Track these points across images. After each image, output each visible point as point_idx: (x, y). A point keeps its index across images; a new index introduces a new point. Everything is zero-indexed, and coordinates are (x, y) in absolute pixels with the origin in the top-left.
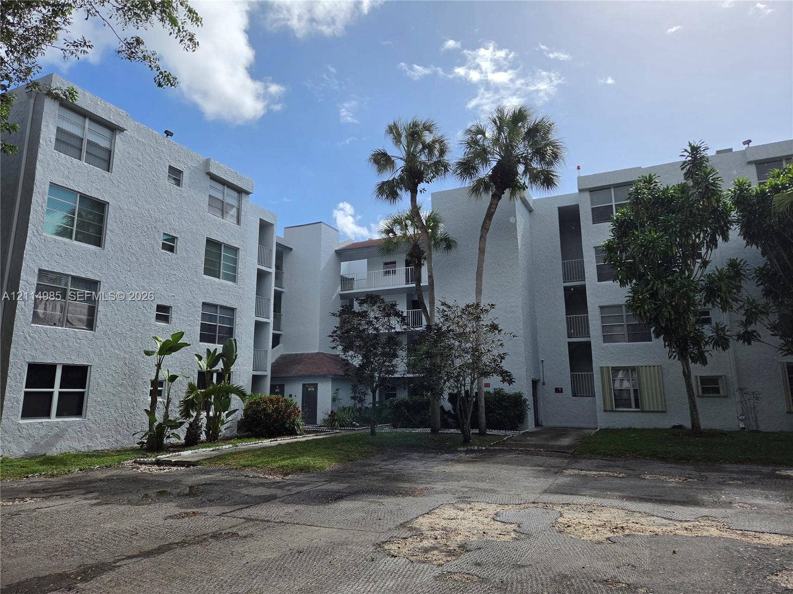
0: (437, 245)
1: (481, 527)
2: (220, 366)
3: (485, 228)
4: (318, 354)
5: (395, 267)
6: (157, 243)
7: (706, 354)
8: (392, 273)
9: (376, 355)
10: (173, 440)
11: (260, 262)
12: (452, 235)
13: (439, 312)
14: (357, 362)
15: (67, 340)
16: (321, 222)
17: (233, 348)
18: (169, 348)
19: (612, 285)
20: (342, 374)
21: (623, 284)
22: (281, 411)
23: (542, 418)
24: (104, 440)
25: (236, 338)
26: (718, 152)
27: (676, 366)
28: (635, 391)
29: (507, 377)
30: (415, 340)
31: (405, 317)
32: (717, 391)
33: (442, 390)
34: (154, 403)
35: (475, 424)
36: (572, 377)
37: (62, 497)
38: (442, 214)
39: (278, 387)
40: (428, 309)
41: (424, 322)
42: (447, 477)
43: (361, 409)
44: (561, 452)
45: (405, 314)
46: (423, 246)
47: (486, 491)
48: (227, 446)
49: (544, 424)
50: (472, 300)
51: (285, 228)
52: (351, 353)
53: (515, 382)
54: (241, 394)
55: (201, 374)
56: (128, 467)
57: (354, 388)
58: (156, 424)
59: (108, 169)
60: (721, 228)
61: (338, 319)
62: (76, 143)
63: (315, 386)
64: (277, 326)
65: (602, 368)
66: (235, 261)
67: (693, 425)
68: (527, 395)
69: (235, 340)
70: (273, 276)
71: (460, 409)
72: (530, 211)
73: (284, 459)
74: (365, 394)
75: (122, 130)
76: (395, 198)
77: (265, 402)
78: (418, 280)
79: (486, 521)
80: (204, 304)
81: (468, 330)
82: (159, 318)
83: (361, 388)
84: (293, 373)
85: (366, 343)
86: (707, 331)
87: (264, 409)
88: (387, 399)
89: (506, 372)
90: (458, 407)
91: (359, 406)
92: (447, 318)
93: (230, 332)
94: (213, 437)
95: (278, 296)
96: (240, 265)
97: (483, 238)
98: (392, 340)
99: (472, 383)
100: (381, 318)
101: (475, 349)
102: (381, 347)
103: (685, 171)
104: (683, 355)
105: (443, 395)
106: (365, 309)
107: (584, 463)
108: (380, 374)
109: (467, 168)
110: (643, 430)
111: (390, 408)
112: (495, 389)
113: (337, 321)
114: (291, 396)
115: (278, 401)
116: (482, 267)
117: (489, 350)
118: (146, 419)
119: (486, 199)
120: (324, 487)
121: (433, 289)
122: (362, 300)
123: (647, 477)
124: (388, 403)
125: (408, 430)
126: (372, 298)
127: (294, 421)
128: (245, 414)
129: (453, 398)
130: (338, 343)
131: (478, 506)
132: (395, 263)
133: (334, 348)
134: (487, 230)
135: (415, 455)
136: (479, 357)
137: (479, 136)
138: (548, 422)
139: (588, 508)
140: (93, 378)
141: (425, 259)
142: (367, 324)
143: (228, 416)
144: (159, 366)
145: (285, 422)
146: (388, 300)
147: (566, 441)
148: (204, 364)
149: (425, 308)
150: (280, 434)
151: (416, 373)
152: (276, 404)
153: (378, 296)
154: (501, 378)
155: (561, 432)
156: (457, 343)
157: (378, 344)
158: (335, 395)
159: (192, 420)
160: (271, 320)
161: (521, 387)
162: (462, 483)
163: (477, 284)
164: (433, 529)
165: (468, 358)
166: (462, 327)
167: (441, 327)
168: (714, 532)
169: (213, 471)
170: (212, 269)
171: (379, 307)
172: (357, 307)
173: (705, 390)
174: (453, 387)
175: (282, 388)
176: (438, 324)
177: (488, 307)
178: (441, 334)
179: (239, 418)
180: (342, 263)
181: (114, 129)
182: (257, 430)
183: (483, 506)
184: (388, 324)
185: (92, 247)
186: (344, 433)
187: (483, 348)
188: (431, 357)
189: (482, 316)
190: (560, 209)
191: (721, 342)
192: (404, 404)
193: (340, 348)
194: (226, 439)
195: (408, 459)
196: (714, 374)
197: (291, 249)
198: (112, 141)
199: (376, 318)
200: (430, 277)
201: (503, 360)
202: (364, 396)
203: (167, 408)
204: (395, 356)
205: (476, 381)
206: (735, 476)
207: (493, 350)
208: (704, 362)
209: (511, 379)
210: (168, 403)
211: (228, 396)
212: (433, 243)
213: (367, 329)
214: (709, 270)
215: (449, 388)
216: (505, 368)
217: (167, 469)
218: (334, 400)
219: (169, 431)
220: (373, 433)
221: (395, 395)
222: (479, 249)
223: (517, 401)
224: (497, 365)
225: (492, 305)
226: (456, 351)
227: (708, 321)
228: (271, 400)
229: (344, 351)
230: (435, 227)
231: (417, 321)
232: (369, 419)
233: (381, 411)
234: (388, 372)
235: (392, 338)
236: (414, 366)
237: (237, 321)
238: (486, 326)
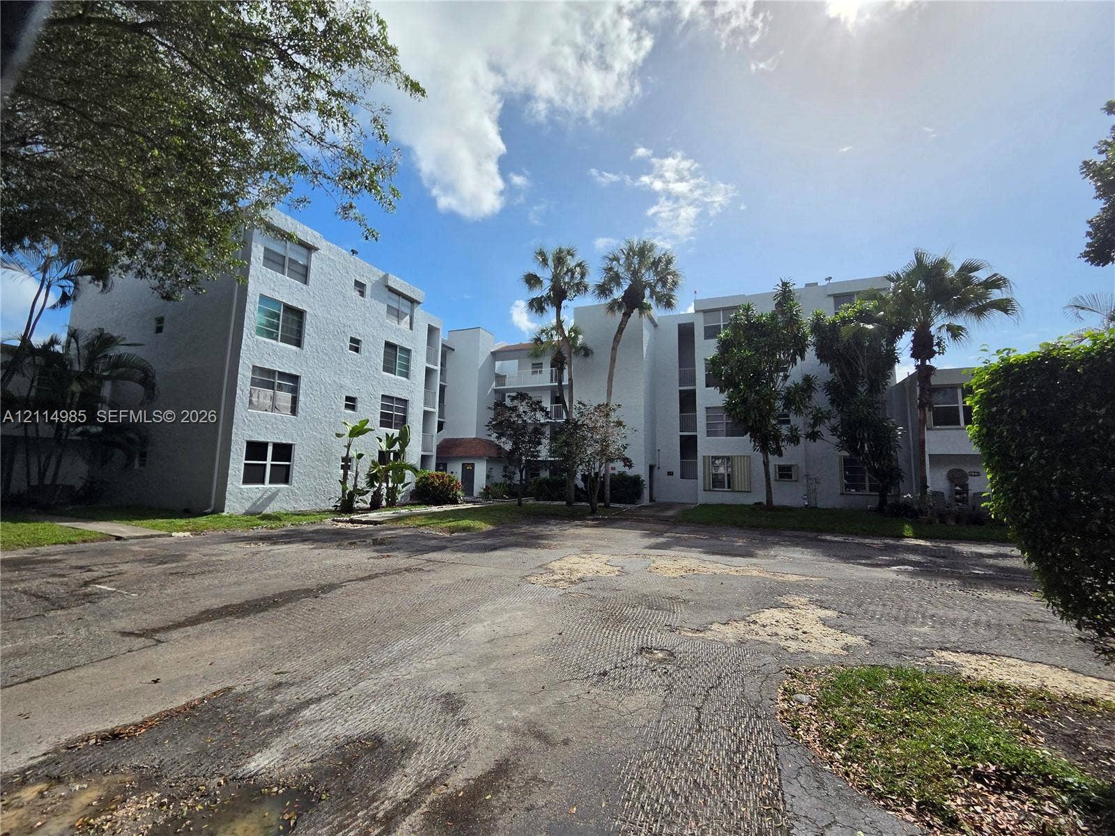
0: (577, 352)
1: (596, 568)
2: (397, 447)
3: (617, 340)
4: (475, 438)
5: (542, 367)
6: (345, 344)
7: (782, 448)
8: (539, 372)
9: (523, 442)
10: (361, 505)
11: (428, 360)
12: (590, 345)
13: (576, 409)
14: (508, 447)
15: (276, 424)
16: (479, 327)
17: (407, 433)
18: (357, 432)
19: (714, 391)
20: (496, 456)
21: (722, 391)
22: (446, 485)
23: (655, 494)
24: (306, 503)
26: (807, 285)
27: (758, 456)
28: (729, 475)
29: (628, 462)
30: (557, 432)
31: (549, 412)
32: (790, 476)
33: (575, 472)
34: (345, 475)
35: (601, 499)
36: (682, 463)
37: (286, 543)
38: (582, 327)
39: (441, 465)
40: (567, 404)
41: (565, 417)
42: (576, 537)
43: (510, 485)
44: (666, 521)
45: (549, 410)
46: (565, 354)
47: (603, 546)
48: (404, 511)
49: (657, 500)
50: (603, 401)
51: (448, 332)
52: (504, 439)
53: (634, 467)
54: (414, 470)
55: (381, 453)
56: (328, 523)
57: (505, 468)
58: (347, 491)
59: (306, 282)
60: (800, 350)
61: (493, 412)
62: (280, 260)
63: (473, 465)
64: (441, 414)
65: (704, 457)
66: (408, 361)
67: (767, 501)
68: (644, 476)
69: (408, 426)
70: (439, 372)
71: (590, 487)
72: (656, 326)
73: (450, 521)
74: (514, 473)
75: (316, 249)
76: (542, 312)
77: (432, 477)
78: (560, 382)
79: (600, 565)
80: (383, 396)
81: (599, 425)
82: (347, 406)
83: (511, 468)
84: (454, 455)
85: (515, 432)
86: (784, 430)
87: (432, 483)
88: (532, 477)
89: (628, 459)
90: (588, 485)
91: (508, 482)
92: (582, 414)
93: (404, 419)
94: (392, 504)
95: (442, 389)
96: (412, 363)
97: (614, 349)
98: (538, 430)
99: (600, 467)
100: (528, 413)
101: (604, 440)
102: (528, 436)
103: (776, 302)
104: (764, 449)
105: (577, 476)
106: (515, 404)
107: (680, 528)
108: (526, 458)
109: (603, 290)
110: (731, 505)
111: (534, 484)
112: (619, 472)
113: (491, 414)
114: (452, 473)
115: (443, 476)
116: (613, 372)
117: (615, 441)
118: (339, 488)
119: (619, 316)
120: (482, 542)
121: (572, 389)
122: (512, 396)
123: (724, 539)
124: (533, 481)
125: (548, 503)
126: (521, 395)
127: (456, 493)
128: (417, 487)
129: (585, 478)
130: (493, 432)
131: (596, 556)
132: (542, 364)
133: (490, 435)
134: (618, 342)
135: (552, 522)
136: (607, 446)
137: (615, 262)
138: (661, 498)
139: (674, 558)
140: (297, 454)
141: (566, 363)
142: (517, 416)
143: (403, 487)
144: (348, 447)
145: (449, 494)
146: (535, 396)
147: (671, 513)
148: (384, 446)
149: (565, 404)
150: (445, 503)
151: (556, 457)
152: (441, 479)
153: (526, 394)
154: (623, 464)
155: (669, 506)
156: (590, 435)
157: (525, 433)
158: (489, 473)
159: (375, 489)
160: (437, 410)
161: (639, 470)
162: (587, 541)
163: (608, 387)
164: (562, 569)
165: (598, 447)
166: (594, 422)
167: (577, 421)
168: (755, 573)
169: (397, 529)
170: (389, 367)
171: (527, 403)
172: (508, 403)
173: (781, 476)
174: (585, 470)
175: (445, 466)
176: (575, 419)
177: (616, 407)
178: (577, 426)
179: (412, 489)
180: (496, 362)
181: (310, 248)
182: (427, 499)
183: (599, 555)
184: (534, 417)
185: (294, 348)
186: (496, 503)
187: (610, 439)
188: (568, 445)
189: (610, 414)
190: (679, 325)
191: (794, 439)
192: (545, 481)
193: (495, 435)
194: (403, 505)
195: (547, 524)
196: (788, 463)
197: (454, 350)
198: (309, 259)
199: (524, 412)
200: (570, 380)
201: (625, 450)
202: (513, 475)
203: (356, 478)
204: (539, 443)
205: (604, 465)
206: (787, 539)
207: (618, 441)
208: (780, 455)
209: (631, 465)
210: (357, 475)
211: (403, 472)
212: (574, 351)
213: (517, 421)
214: (789, 383)
215: (581, 471)
216: (627, 456)
217: (359, 526)
218: (488, 477)
219: (357, 498)
220: (520, 504)
221: (539, 474)
222: (611, 357)
223: (636, 481)
224: (621, 453)
225: (619, 405)
226: (589, 441)
227: (788, 422)
228: (437, 476)
229: (498, 438)
230: (576, 338)
231: (559, 415)
232: (517, 493)
233: (526, 487)
234: (533, 456)
235: (537, 429)
236: (555, 452)
237: (410, 410)
238: (614, 422)
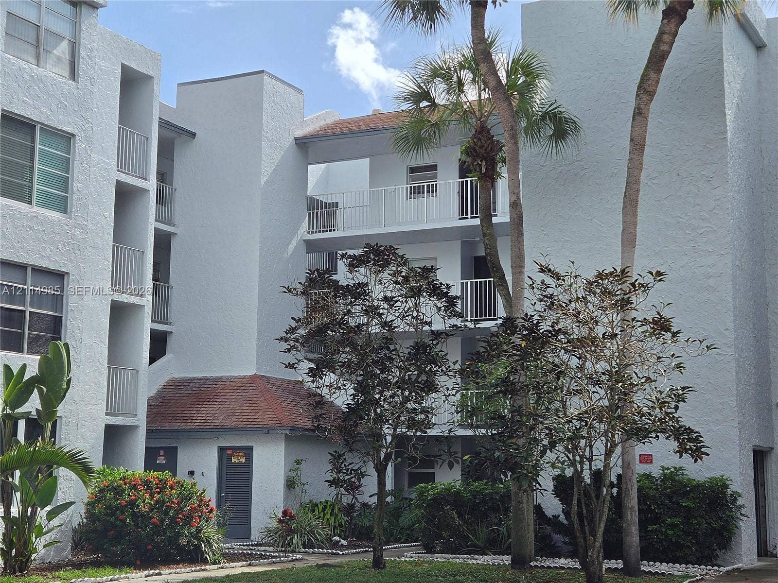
0: (533, 128)
2: (33, 404)
3: (645, 90)
4: (254, 378)
5: (435, 177)
8: (428, 192)
9: (386, 385)
11: (123, 165)
12: (569, 109)
13: (533, 288)
14: (343, 399)
16: (262, 72)
17: (63, 363)
20: (308, 424)
22: (170, 508)
25: (67, 341)
29: (690, 443)
31: (456, 297)
33: (536, 469)
35: (614, 548)
38: (545, 57)
39: (162, 452)
40: (509, 278)
41: (501, 312)
43: (351, 507)
45: (455, 291)
46: (500, 133)
50: (612, 262)
51: (180, 85)
52: (330, 378)
53: (708, 455)
54: (83, 469)
57: (337, 460)
61: (301, 302)
63: (248, 452)
64: (161, 313)
66: (66, 164)
68: (741, 483)
69: (66, 345)
70: (153, 197)
71: (580, 514)
72: (759, 46)
74: (361, 475)
77: (134, 487)
78: (487, 214)
81: (600, 330)
83: (353, 460)
84: (197, 422)
85: (363, 357)
87: (132, 504)
88: (412, 484)
89: (690, 431)
90: (575, 508)
91: (346, 500)
92: (551, 302)
93: (56, 326)
95: (163, 243)
96: (77, 174)
97: (640, 114)
99: (608, 454)
100: (397, 301)
101: (617, 376)
102: (399, 368)
105: (540, 479)
106: (362, 279)
108: (395, 430)
111: (419, 506)
112: (663, 469)
113: (297, 306)
114: (191, 473)
115: (162, 486)
116: (638, 182)
117: (648, 379)
119: (650, 20)
121: (521, 234)
122: (354, 257)
124: (414, 496)
125: (458, 559)
127: (199, 531)
128: (90, 515)
129: (563, 488)
130: (300, 356)
132: (434, 167)
133: (292, 366)
134: (652, 94)
136: (625, 394)
141: (504, 161)
142: (367, 312)
143: (50, 516)
145: (179, 535)
146: (417, 256)
149: (502, 277)
151: (478, 427)
152: (159, 493)
153: (391, 249)
154: (675, 445)
156: (574, 362)
157: (391, 359)
158: (294, 474)
160: (147, 300)
161: (725, 462)
163: (624, 222)
165: (600, 397)
166: (585, 323)
167: (538, 323)
170: (13, 182)
171: (394, 275)
172: (343, 275)
174: (563, 463)
175: (172, 453)
176: (532, 316)
177: (649, 279)
179: (76, 522)
180: (309, 166)
184: (415, 314)
186: (312, 560)
187: (636, 373)
188: (514, 392)
189: (633, 299)
192: (451, 497)
193: (306, 365)
194: (48, 569)
197: (194, 135)
199: (386, 299)
200: (515, 205)
201: (681, 404)
202: (359, 480)
204: (430, 387)
205: (618, 450)
207: (659, 378)
209: (698, 449)
211: (51, 473)
212: (523, 124)
213: (367, 324)
215: (553, 466)
216: (686, 422)
218: (290, 484)
220: (378, 562)
221: (431, 478)
222: (632, 140)
224: (667, 414)
225: (659, 274)
226: (572, 378)
228: (147, 484)
229: (314, 373)
230: (529, 86)
231: (485, 309)
232: (371, 528)
233: (396, 513)
234: (412, 424)
235: (425, 346)
236: (473, 413)
237: (72, 302)
238: (645, 322)
